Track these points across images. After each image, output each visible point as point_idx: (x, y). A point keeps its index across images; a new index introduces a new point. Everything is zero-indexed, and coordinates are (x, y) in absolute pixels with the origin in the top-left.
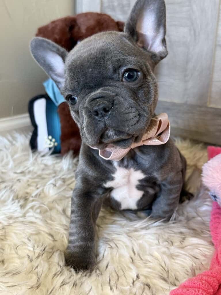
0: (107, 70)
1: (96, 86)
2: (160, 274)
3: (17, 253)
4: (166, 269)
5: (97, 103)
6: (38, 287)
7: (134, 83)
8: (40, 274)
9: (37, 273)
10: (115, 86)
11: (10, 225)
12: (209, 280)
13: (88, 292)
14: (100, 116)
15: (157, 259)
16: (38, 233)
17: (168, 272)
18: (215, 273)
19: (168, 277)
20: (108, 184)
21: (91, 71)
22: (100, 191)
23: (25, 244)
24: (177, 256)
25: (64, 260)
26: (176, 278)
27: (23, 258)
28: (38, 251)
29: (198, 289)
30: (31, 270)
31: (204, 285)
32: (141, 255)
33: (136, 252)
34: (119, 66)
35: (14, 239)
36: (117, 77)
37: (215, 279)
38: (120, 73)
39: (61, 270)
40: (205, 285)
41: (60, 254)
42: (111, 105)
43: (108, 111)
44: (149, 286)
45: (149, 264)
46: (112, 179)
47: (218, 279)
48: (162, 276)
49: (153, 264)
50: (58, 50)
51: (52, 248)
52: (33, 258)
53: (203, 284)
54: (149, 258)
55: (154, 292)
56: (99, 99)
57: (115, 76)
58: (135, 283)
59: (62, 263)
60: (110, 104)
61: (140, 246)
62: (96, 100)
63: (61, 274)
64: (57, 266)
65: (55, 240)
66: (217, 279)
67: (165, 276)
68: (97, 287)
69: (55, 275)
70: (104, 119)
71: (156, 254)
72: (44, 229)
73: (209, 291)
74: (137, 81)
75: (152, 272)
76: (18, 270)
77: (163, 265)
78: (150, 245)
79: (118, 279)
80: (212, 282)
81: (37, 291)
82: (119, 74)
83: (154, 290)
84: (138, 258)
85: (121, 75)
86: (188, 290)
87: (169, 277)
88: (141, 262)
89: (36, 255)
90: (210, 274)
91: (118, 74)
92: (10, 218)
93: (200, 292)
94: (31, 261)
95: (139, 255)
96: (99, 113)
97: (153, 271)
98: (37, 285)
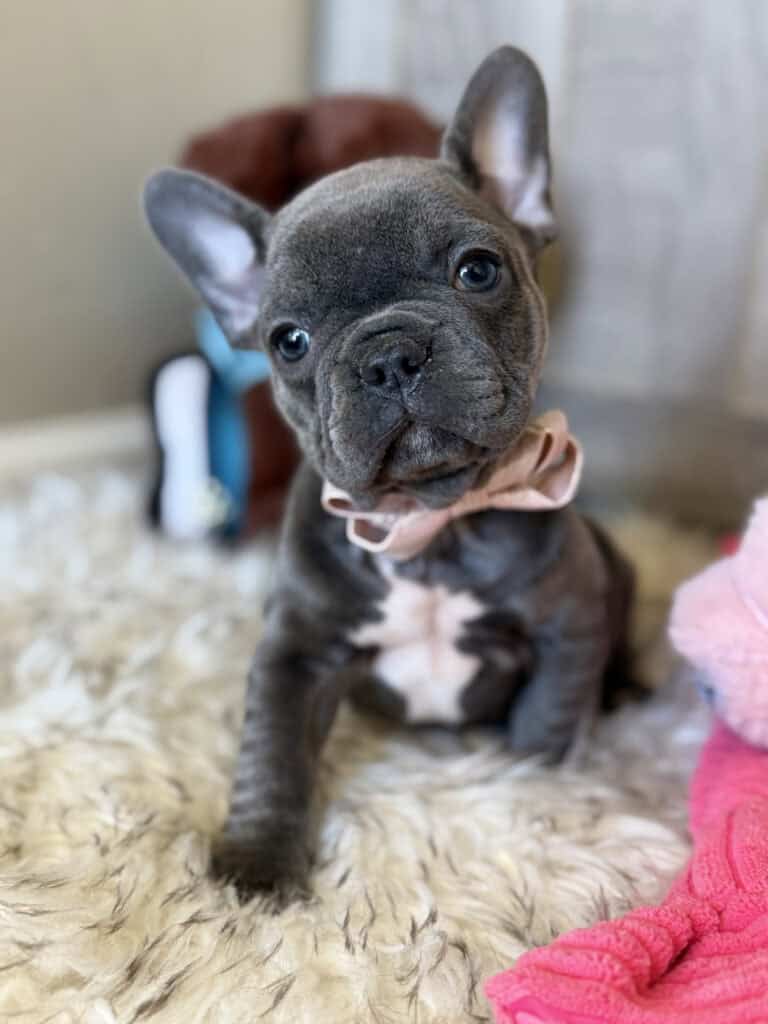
0: (413, 252)
1: (374, 298)
2: (505, 917)
3: (64, 830)
4: (528, 903)
5: (382, 346)
6: (115, 928)
7: (487, 296)
8: (125, 892)
9: (118, 887)
10: (435, 299)
11: (51, 747)
12: (644, 930)
13: (268, 954)
14: (389, 384)
15: (503, 873)
16: (138, 778)
17: (531, 911)
18: (666, 915)
19: (529, 926)
20: (365, 635)
21: (363, 253)
22: (338, 656)
23: (91, 804)
24: (571, 869)
25: (207, 856)
26: (552, 931)
27: (83, 844)
28: (127, 825)
29: (601, 953)
30: (99, 879)
31: (621, 945)
32: (455, 860)
33: (441, 850)
34: (447, 241)
35: (59, 788)
36: (442, 275)
37: (662, 930)
38: (451, 264)
39: (192, 884)
40: (626, 944)
41: (198, 841)
42: (425, 352)
43: (415, 370)
44: (462, 947)
45: (475, 887)
46: (377, 617)
47: (674, 933)
48: (510, 924)
49: (490, 886)
50: (238, 207)
51: (176, 822)
52: (112, 844)
53: (618, 940)
54: (477, 868)
55: (476, 967)
56: (388, 334)
57: (435, 271)
58: (419, 936)
59: (199, 866)
60: (422, 350)
61: (457, 833)
62: (377, 337)
63: (190, 896)
64: (181, 871)
65: (186, 798)
66: (671, 933)
67: (521, 923)
68: (302, 942)
69: (172, 895)
70: (401, 393)
71: (504, 858)
72: (157, 765)
73: (636, 961)
74: (496, 292)
75: (480, 911)
76: (61, 875)
77: (520, 891)
78: (489, 832)
79: (372, 920)
80: (651, 938)
81: (112, 938)
82: (447, 266)
83: (478, 961)
84: (445, 867)
85: (452, 269)
86: (569, 954)
87: (534, 926)
88: (452, 878)
89: (122, 836)
90: (651, 915)
91: (443, 268)
92: (56, 727)
93: (605, 961)
94: (104, 851)
95: (449, 859)
96: (389, 374)
97: (487, 907)
98: (113, 923)
